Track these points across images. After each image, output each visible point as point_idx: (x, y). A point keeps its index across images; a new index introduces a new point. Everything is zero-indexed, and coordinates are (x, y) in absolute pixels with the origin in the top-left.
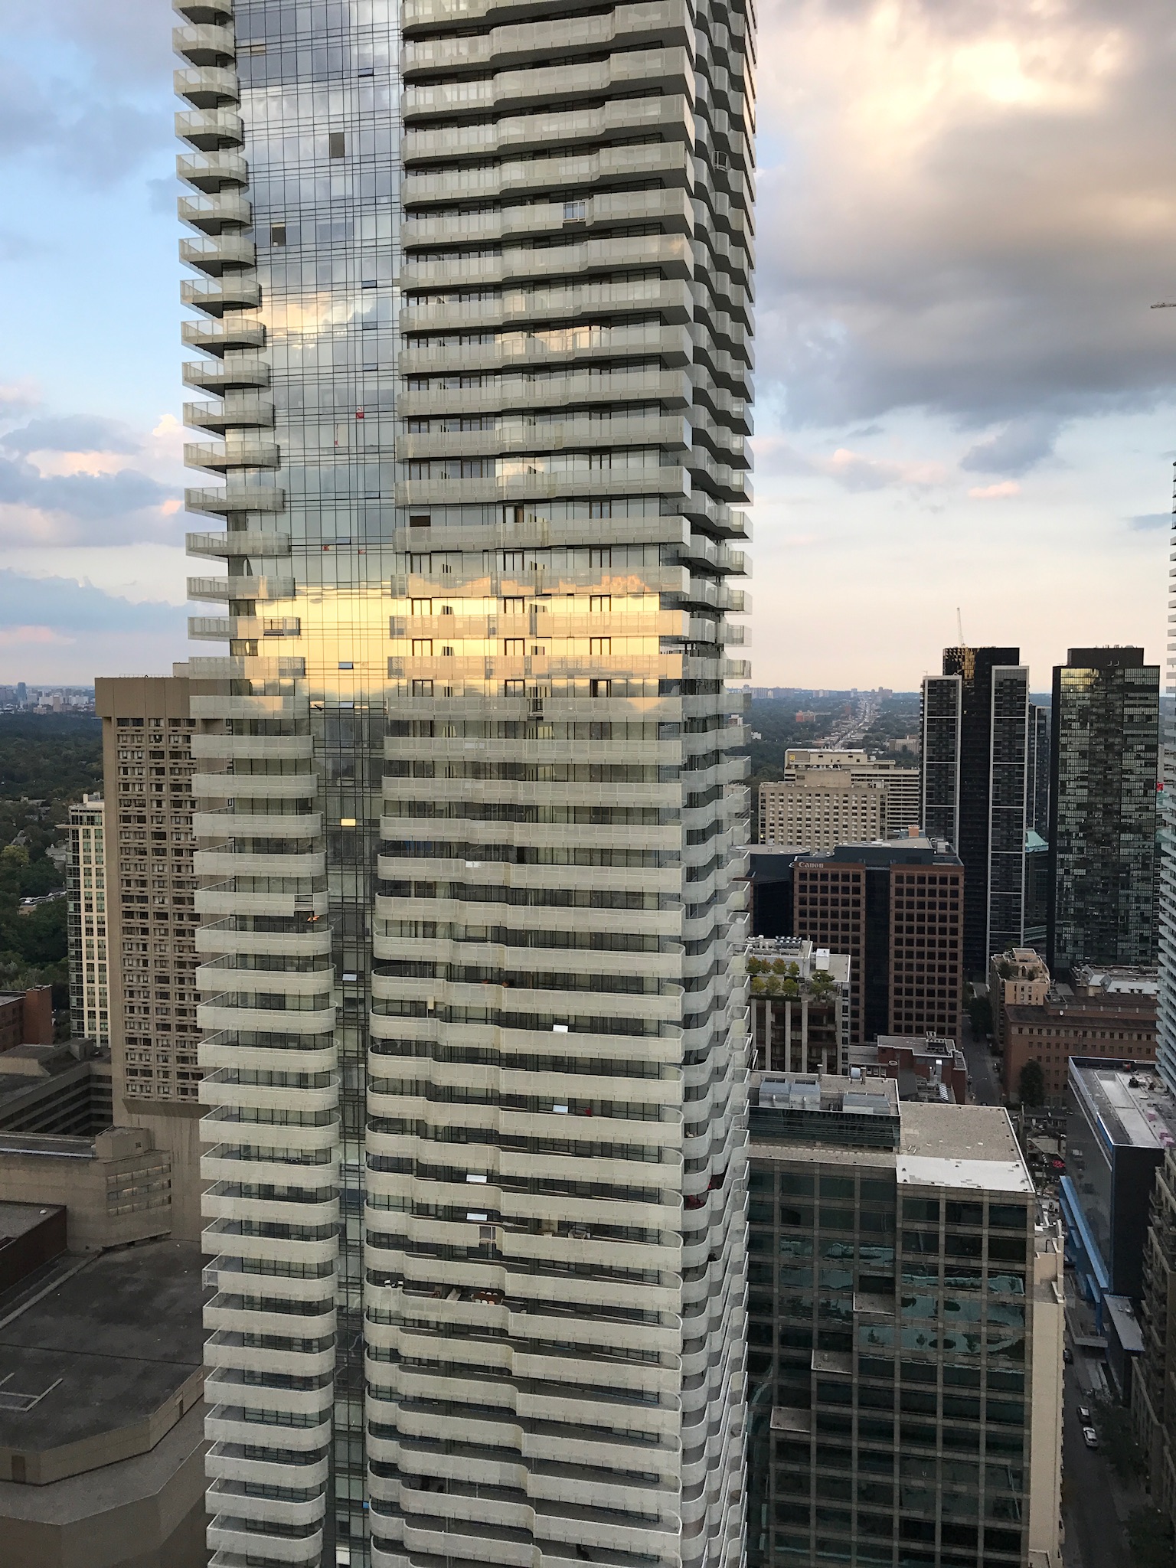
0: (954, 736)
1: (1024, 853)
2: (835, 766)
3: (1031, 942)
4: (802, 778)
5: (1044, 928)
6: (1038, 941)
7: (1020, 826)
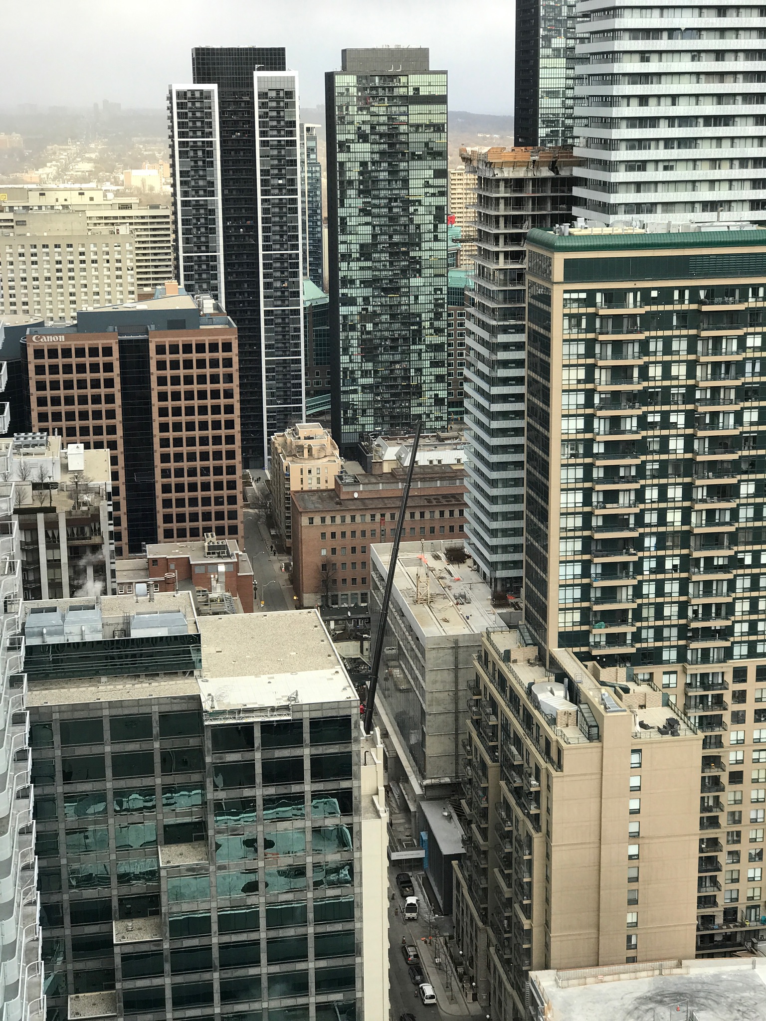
0: (211, 164)
1: (301, 308)
2: (65, 207)
3: (314, 415)
4: (22, 223)
5: (327, 397)
6: (321, 413)
7: (295, 275)
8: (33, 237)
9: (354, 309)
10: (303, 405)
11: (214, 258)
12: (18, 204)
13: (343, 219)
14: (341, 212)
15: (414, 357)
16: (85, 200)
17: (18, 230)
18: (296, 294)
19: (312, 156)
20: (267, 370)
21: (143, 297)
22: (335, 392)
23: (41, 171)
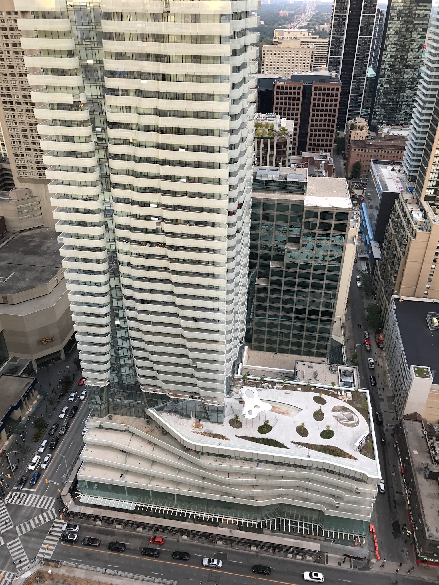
0: (344, 23)
1: (366, 78)
2: (294, 38)
3: (364, 115)
4: (280, 43)
5: (369, 109)
6: (366, 115)
7: (366, 65)
8: (283, 48)
9: (383, 79)
10: (360, 112)
11: (340, 58)
12: (281, 37)
13: (386, 46)
14: (386, 43)
15: (401, 97)
16: (302, 35)
17: (279, 45)
18: (365, 73)
19: (381, 21)
20: (351, 99)
21: (314, 71)
22: (372, 108)
23: (292, 24)
